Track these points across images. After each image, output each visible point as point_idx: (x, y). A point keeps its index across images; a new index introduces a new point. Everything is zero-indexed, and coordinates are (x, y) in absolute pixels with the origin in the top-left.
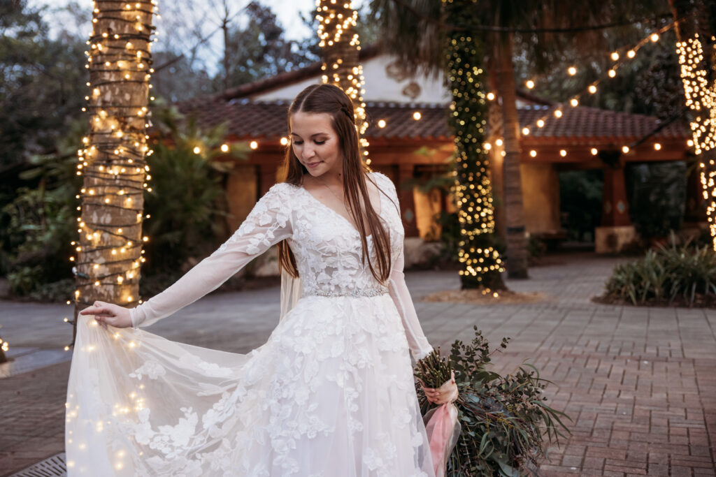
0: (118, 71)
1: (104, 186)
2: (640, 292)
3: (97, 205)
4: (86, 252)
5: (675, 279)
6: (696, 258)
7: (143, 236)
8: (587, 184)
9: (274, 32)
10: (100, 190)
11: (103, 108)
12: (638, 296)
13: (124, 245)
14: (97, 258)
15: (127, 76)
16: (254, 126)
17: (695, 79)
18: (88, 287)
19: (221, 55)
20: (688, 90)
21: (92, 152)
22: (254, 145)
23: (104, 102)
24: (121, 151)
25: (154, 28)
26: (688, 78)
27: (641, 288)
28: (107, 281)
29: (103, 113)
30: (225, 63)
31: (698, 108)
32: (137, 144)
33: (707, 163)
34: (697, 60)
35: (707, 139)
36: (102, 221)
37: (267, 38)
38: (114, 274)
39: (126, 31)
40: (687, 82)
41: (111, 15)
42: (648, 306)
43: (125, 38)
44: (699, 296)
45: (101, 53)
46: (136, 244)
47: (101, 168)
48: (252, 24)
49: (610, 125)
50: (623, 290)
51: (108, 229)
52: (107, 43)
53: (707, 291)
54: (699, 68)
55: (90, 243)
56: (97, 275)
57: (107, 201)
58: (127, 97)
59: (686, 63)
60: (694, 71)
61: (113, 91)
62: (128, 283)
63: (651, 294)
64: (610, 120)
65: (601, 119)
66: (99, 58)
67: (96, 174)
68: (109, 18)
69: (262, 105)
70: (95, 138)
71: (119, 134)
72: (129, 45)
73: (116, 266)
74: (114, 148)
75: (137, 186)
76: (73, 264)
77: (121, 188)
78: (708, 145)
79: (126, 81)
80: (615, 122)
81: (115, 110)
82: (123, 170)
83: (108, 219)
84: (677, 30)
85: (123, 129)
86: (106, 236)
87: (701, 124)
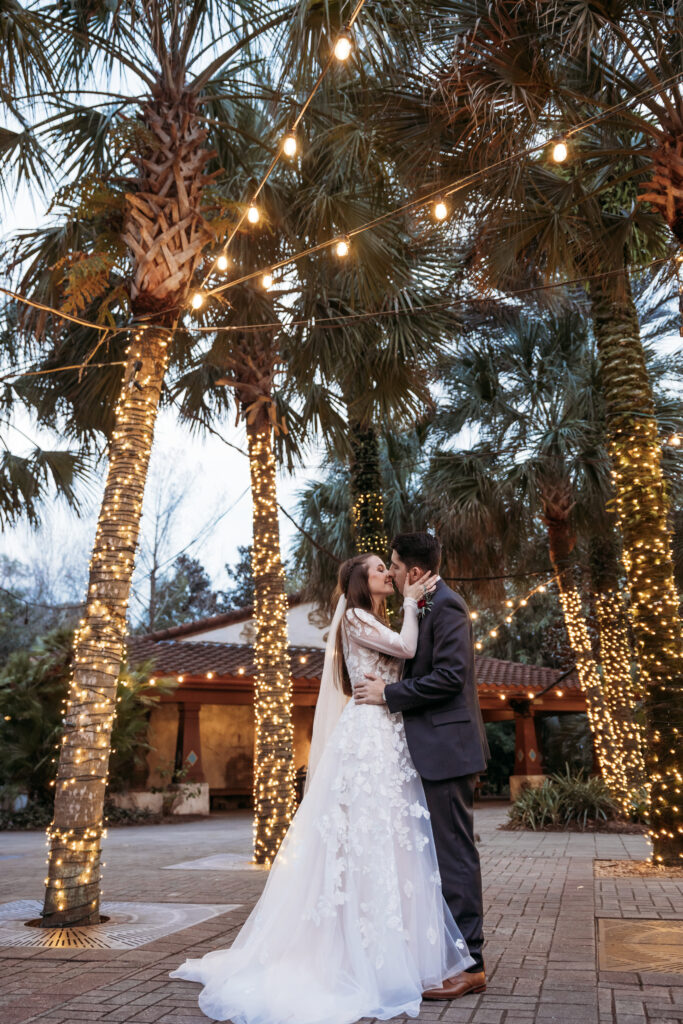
0: (111, 573)
1: (93, 656)
2: (538, 817)
3: (86, 670)
4: (75, 707)
5: (569, 805)
6: (587, 786)
7: (117, 697)
8: (504, 738)
9: (200, 585)
10: (90, 658)
11: (98, 599)
12: (537, 821)
13: (104, 701)
14: (83, 711)
15: (118, 576)
16: (180, 664)
17: (576, 625)
18: (74, 734)
19: (147, 604)
20: (572, 634)
21: (87, 630)
22: (181, 679)
23: (99, 594)
24: (107, 630)
25: (138, 545)
26: (571, 624)
27: (540, 814)
28: (88, 729)
29: (97, 602)
30: (151, 611)
31: (581, 650)
32: (119, 626)
33: (592, 699)
34: (577, 609)
35: (591, 678)
36: (89, 682)
37: (193, 591)
38: (94, 724)
39: (120, 545)
40: (570, 628)
41: (110, 533)
42: (546, 831)
43: (119, 550)
44: (590, 821)
45: (100, 560)
46: (112, 703)
47: (92, 643)
48: (178, 576)
49: (519, 676)
50: (524, 816)
51: (94, 689)
52: (105, 553)
53: (597, 816)
54: (580, 615)
55: (78, 699)
56: (82, 723)
57: (95, 667)
58: (116, 591)
59: (568, 612)
60: (575, 618)
61: (106, 586)
62: (105, 732)
63: (548, 820)
64: (519, 671)
65: (511, 670)
66: (99, 564)
67: (87, 647)
68: (109, 536)
69: (188, 646)
70: (90, 621)
71: (108, 618)
72: (121, 555)
73: (97, 717)
74: (102, 628)
75: (116, 657)
76: (64, 716)
77: (105, 657)
78: (591, 683)
79: (116, 580)
80: (523, 673)
81: (107, 600)
82: (108, 645)
83: (93, 681)
84: (559, 584)
85: (111, 614)
86: (92, 694)
87: (584, 664)
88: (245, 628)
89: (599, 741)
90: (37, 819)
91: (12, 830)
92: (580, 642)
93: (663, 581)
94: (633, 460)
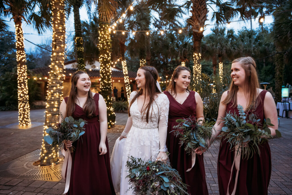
17: (124, 68)
31: (125, 74)
34: (125, 65)
44: (121, 111)
59: (123, 65)
84: (122, 59)
87: (125, 77)
88: (73, 65)
89: (127, 94)
90: (13, 108)
91: (7, 111)
92: (125, 72)
93: (106, 65)
94: (102, 35)
